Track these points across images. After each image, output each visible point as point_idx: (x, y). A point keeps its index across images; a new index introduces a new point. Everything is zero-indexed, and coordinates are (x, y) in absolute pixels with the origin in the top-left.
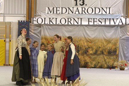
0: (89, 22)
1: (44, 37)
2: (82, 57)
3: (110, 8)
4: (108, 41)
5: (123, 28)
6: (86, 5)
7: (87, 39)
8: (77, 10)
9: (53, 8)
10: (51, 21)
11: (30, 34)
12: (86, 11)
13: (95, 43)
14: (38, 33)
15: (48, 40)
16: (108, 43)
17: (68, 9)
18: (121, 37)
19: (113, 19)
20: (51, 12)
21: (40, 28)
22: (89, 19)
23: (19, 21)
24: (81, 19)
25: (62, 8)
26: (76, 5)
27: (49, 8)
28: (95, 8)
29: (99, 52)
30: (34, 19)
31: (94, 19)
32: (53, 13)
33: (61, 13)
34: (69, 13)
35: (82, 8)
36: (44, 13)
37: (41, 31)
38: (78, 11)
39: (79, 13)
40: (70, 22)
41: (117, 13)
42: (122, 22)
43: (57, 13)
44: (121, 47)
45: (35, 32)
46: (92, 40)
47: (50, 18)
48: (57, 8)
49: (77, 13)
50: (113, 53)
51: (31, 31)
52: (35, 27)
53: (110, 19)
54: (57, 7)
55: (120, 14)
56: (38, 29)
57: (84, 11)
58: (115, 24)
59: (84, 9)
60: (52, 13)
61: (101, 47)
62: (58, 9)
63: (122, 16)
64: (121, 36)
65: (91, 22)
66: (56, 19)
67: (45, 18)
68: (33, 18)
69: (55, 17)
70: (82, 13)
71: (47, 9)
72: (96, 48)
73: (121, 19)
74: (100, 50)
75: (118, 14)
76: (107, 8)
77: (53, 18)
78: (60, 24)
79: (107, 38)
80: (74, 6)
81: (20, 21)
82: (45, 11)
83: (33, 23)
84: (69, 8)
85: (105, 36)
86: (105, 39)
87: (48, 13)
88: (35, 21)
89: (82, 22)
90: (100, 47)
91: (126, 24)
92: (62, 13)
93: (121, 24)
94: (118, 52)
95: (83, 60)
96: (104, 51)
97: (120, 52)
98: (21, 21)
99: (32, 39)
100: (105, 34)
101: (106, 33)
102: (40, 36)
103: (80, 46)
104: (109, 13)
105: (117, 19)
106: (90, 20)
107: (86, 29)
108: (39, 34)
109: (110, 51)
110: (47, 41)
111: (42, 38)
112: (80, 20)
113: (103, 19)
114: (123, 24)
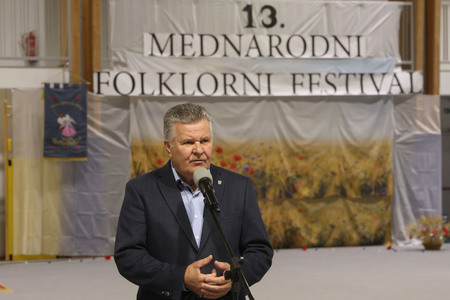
0: (294, 84)
1: (139, 143)
2: (278, 209)
3: (358, 37)
4: (360, 152)
5: (403, 105)
6: (282, 26)
7: (291, 145)
8: (254, 45)
9: (171, 36)
10: (165, 84)
11: (89, 135)
12: (283, 48)
13: (317, 159)
14: (119, 128)
15: (156, 155)
16: (360, 158)
17: (221, 40)
18: (399, 136)
19: (371, 75)
20: (161, 52)
21: (125, 112)
22: (294, 75)
23: (47, 85)
24: (269, 75)
25: (202, 36)
26: (250, 25)
27: (154, 36)
28: (313, 37)
29: (331, 192)
30: (104, 77)
31: (310, 75)
32: (172, 54)
33: (198, 53)
34: (225, 55)
35: (270, 36)
36: (140, 56)
37: (128, 121)
38: (258, 47)
39: (260, 55)
40: (231, 86)
41: (382, 53)
42: (399, 84)
43: (183, 54)
44: (399, 171)
45: (109, 125)
46: (307, 149)
47: (161, 74)
48: (183, 36)
49: (254, 53)
50: (376, 190)
51: (93, 124)
52: (105, 106)
53: (362, 75)
54: (183, 32)
55: (390, 58)
56: (117, 114)
57: (277, 47)
58: (378, 91)
59: (275, 41)
60: (166, 54)
61: (337, 171)
62: (188, 39)
63: (397, 66)
64: (397, 133)
65: (302, 84)
66: (183, 75)
67: (142, 74)
68: (99, 74)
69: (179, 70)
70: (271, 55)
71: (148, 38)
72: (320, 177)
73: (395, 75)
74: (333, 183)
75: (386, 56)
76: (349, 37)
77: (172, 74)
78: (198, 94)
79: (355, 139)
80: (243, 31)
81: (52, 86)
82: (142, 45)
83: (99, 92)
84: (226, 37)
85: (349, 132)
86: (349, 146)
87: (152, 55)
88: (107, 83)
89: (272, 87)
90: (334, 174)
91: (412, 91)
92: (202, 54)
93: (396, 91)
94: (390, 186)
95: (279, 224)
96: (347, 187)
97: (398, 187)
98: (57, 86)
99: (99, 152)
100: (347, 127)
101: (351, 123)
102: (124, 140)
103: (267, 171)
104: (359, 55)
105: (384, 74)
106: (299, 79)
107: (285, 112)
108: (120, 134)
109: (366, 185)
110: (154, 159)
111: (134, 149)
112: (264, 79)
113: (340, 74)
114: (402, 91)
